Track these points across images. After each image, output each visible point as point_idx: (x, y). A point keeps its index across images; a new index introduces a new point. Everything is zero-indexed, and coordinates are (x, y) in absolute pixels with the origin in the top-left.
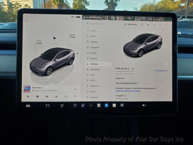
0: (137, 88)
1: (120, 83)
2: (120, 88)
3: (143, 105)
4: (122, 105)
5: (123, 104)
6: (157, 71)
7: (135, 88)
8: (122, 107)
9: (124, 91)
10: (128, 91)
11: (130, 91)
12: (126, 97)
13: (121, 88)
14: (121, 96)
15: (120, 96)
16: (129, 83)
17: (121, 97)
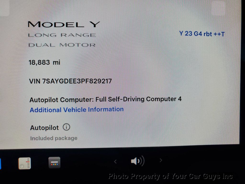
0: (111, 99)
1: (47, 81)
2: (46, 101)
3: (134, 161)
4: (54, 161)
5: (59, 158)
6: (184, 33)
7: (104, 99)
8: (55, 170)
9: (59, 110)
10: (77, 110)
11: (84, 110)
12: (69, 134)
13: (51, 100)
14: (51, 128)
15: (46, 128)
16: (81, 81)
17: (50, 133)
